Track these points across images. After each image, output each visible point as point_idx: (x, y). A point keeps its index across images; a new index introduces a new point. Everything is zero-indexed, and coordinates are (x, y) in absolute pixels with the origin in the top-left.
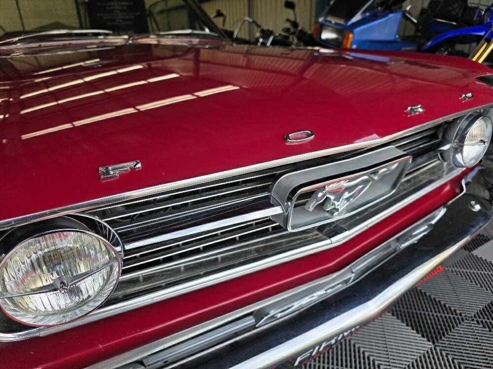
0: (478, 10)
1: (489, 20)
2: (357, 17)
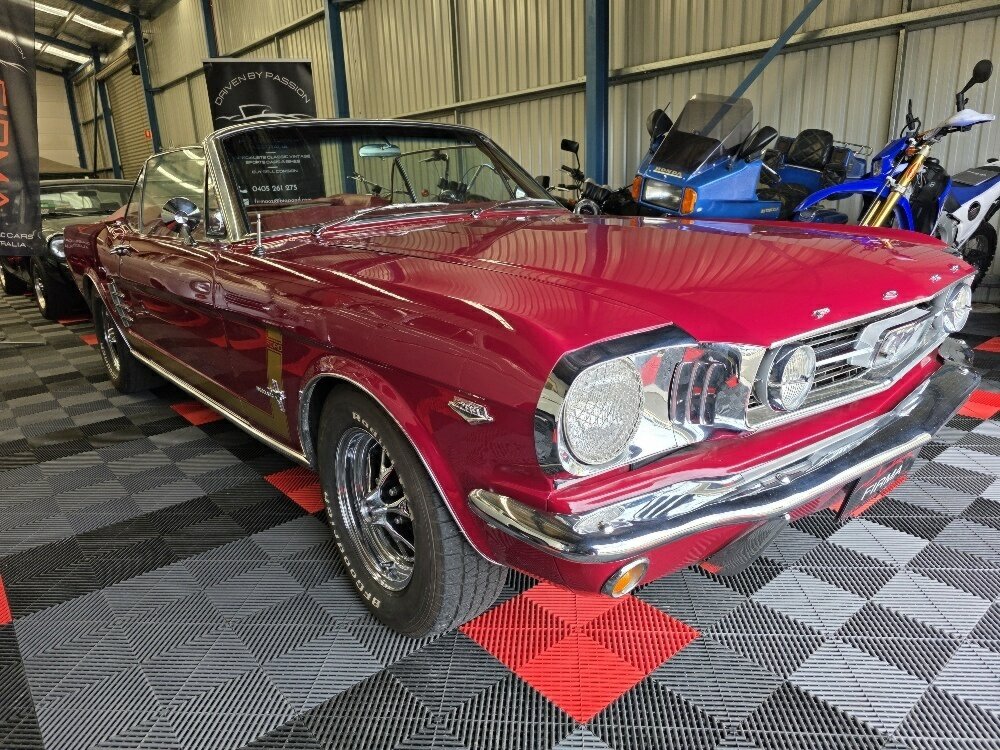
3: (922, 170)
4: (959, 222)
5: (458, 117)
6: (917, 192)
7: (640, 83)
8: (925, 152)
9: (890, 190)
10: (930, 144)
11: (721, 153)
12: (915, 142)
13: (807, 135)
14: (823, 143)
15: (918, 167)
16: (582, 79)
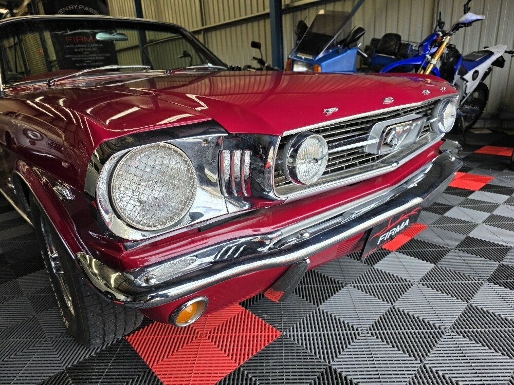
0: (410, 47)
1: (422, 53)
2: (321, 55)
3: (446, 51)
4: (467, 81)
5: (204, 35)
6: (443, 64)
7: (299, 12)
8: (447, 40)
9: (428, 63)
10: (450, 35)
11: (335, 44)
12: (441, 35)
13: (387, 36)
14: (396, 41)
15: (443, 49)
16: (268, 11)
